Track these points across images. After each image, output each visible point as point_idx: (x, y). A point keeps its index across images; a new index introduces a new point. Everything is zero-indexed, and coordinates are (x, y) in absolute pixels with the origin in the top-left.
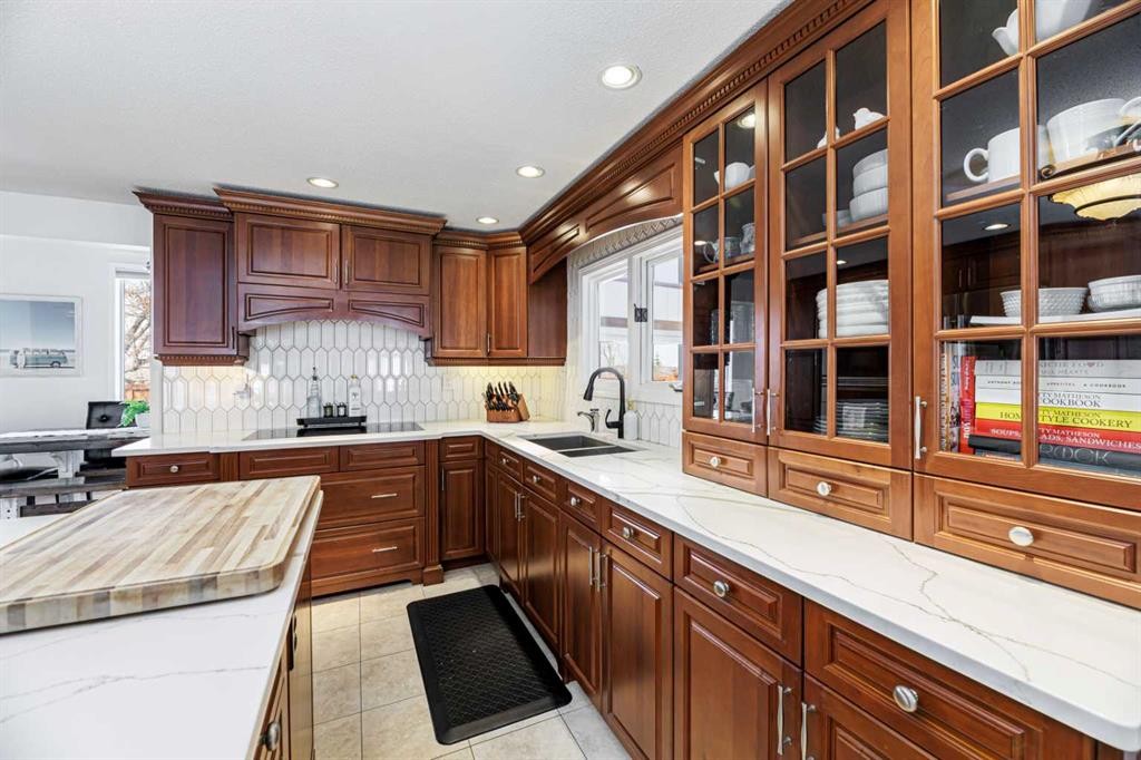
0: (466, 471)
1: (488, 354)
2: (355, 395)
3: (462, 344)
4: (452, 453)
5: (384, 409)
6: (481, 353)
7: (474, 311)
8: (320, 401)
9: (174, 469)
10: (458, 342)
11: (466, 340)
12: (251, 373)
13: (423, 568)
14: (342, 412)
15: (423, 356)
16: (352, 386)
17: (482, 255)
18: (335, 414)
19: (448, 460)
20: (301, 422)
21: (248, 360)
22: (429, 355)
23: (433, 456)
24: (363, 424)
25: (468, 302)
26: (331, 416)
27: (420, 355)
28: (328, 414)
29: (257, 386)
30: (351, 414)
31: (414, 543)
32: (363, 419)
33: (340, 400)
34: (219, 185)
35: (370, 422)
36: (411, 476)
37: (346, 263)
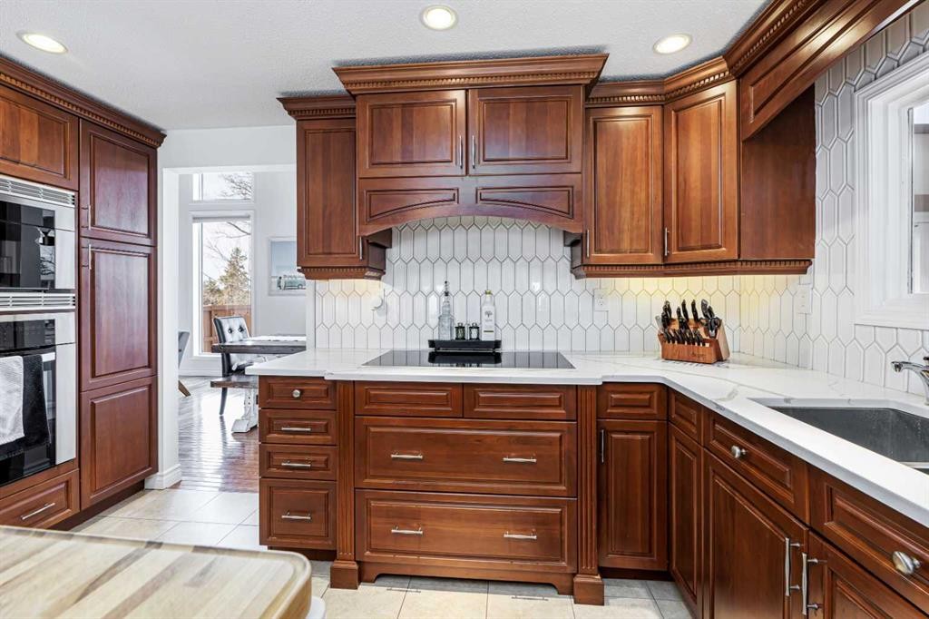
0: (639, 437)
1: (664, 258)
2: (489, 314)
3: (626, 245)
4: (615, 406)
5: (522, 332)
6: (653, 257)
7: (643, 195)
8: (452, 320)
9: (297, 393)
10: (619, 242)
11: (631, 240)
12: (389, 288)
13: (574, 575)
14: (474, 336)
15: (568, 264)
16: (485, 302)
17: (656, 113)
18: (467, 337)
19: (611, 416)
20: (432, 343)
21: (384, 273)
22: (578, 262)
23: (590, 408)
24: (497, 351)
25: (634, 183)
26: (463, 338)
27: (565, 265)
28: (460, 336)
29: (392, 302)
30: (485, 337)
31: (561, 534)
32: (497, 344)
33: (473, 320)
34: (340, 63)
35: (505, 349)
36: (558, 435)
37: (473, 138)
